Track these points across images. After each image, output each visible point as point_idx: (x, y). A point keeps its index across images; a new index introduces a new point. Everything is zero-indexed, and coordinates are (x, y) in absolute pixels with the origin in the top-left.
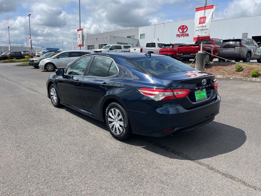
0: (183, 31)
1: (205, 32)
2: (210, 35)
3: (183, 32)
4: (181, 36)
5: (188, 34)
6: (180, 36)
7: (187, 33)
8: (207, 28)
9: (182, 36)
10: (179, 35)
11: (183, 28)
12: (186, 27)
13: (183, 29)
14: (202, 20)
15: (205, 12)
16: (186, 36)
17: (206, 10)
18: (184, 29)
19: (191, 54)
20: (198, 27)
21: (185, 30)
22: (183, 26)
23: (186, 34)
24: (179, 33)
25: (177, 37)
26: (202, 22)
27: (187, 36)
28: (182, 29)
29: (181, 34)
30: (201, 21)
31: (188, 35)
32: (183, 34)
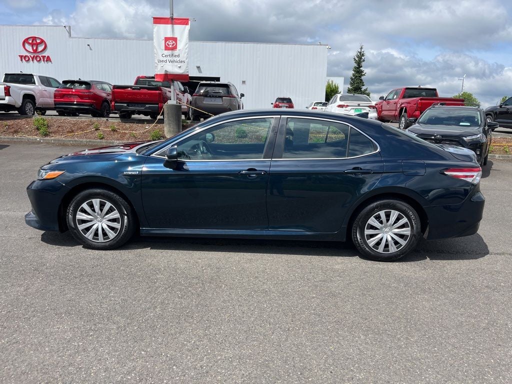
0: (35, 48)
1: (180, 67)
2: (188, 72)
3: (35, 51)
4: (33, 60)
5: (48, 57)
6: (29, 59)
7: (46, 54)
8: (181, 58)
9: (35, 61)
10: (26, 56)
11: (34, 42)
12: (42, 41)
13: (35, 44)
14: (170, 43)
15: (173, 28)
16: (44, 61)
17: (175, 25)
18: (37, 44)
19: (147, 106)
20: (164, 55)
21: (40, 48)
22: (34, 38)
23: (44, 57)
24: (25, 53)
25: (22, 60)
26: (171, 46)
27: (47, 61)
28: (32, 45)
29: (32, 56)
30: (168, 45)
31: (48, 59)
32: (37, 56)
